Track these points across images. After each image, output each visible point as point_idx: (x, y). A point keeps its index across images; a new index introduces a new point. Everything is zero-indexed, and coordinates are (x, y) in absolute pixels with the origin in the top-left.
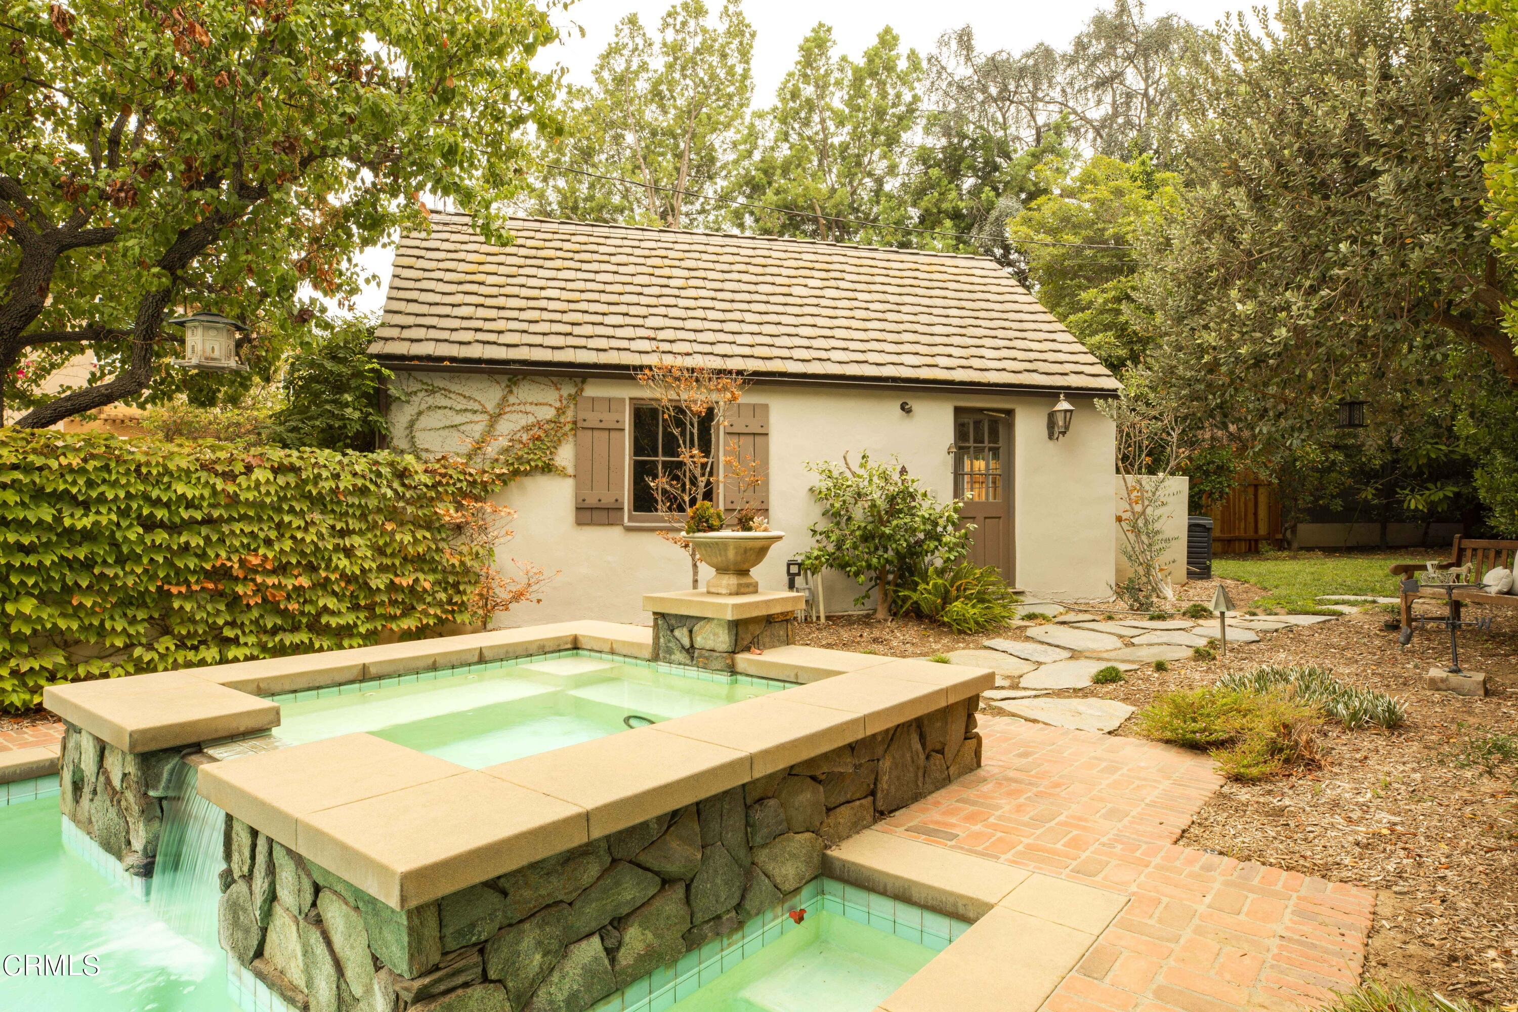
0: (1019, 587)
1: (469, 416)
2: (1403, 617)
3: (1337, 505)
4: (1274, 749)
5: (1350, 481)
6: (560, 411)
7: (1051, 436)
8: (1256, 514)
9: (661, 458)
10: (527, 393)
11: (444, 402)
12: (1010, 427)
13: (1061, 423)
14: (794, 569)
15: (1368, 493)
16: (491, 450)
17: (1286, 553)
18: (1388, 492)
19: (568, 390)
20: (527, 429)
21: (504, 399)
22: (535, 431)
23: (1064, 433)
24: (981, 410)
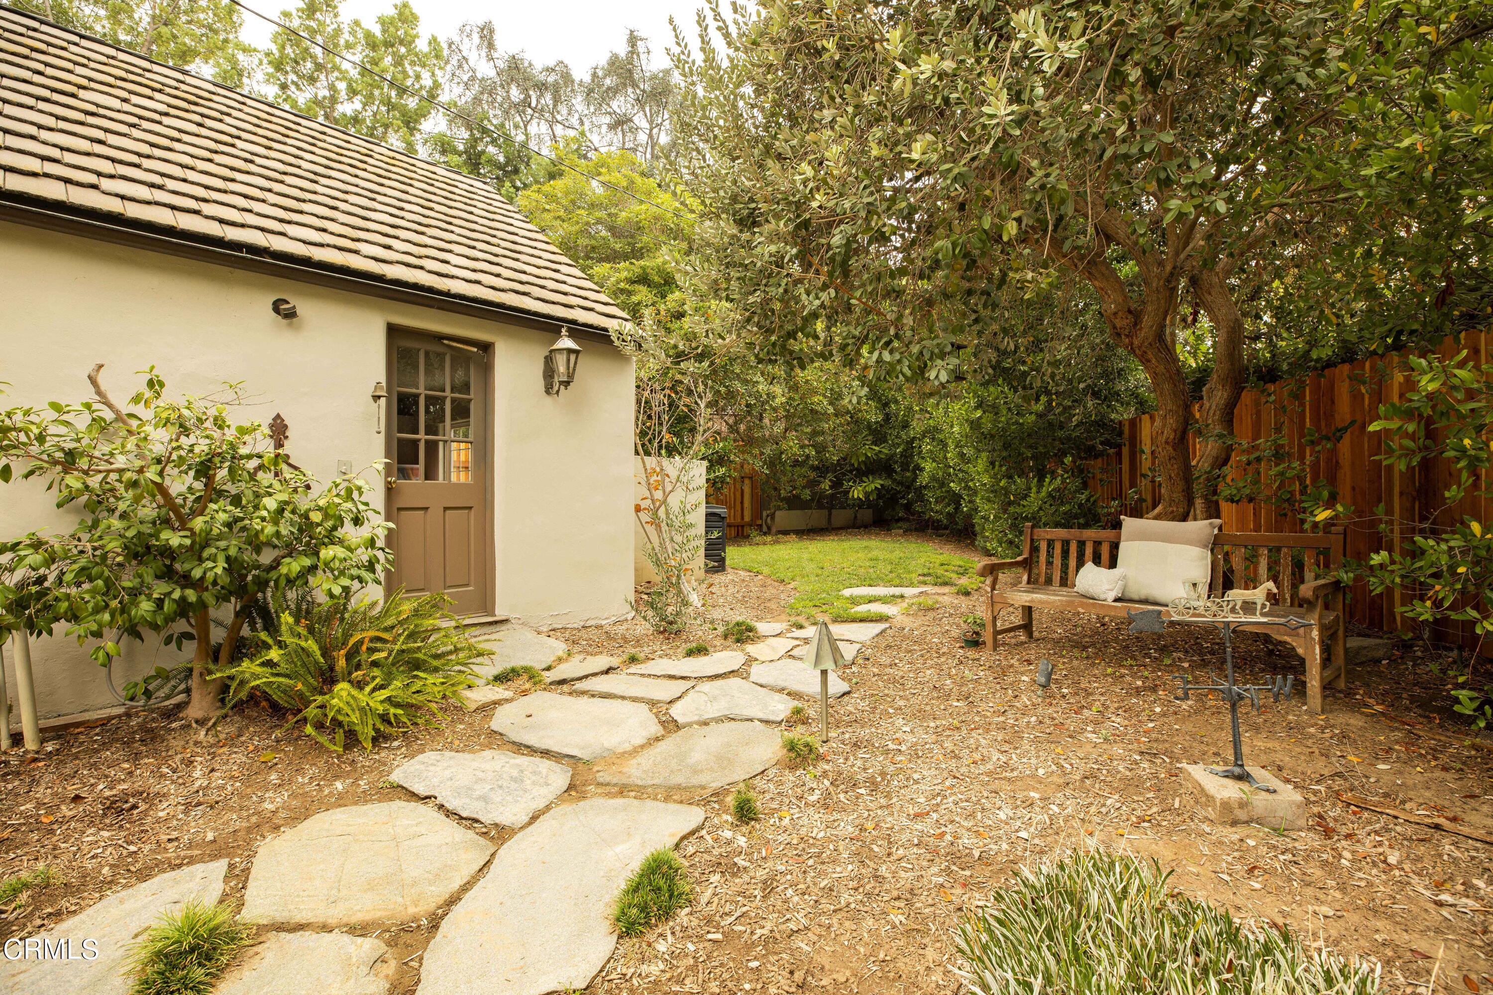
0: (500, 612)
3: (806, 494)
5: (814, 474)
7: (548, 390)
8: (742, 503)
12: (487, 369)
13: (562, 369)
15: (826, 485)
17: (769, 538)
18: (836, 484)
23: (567, 384)
24: (439, 338)
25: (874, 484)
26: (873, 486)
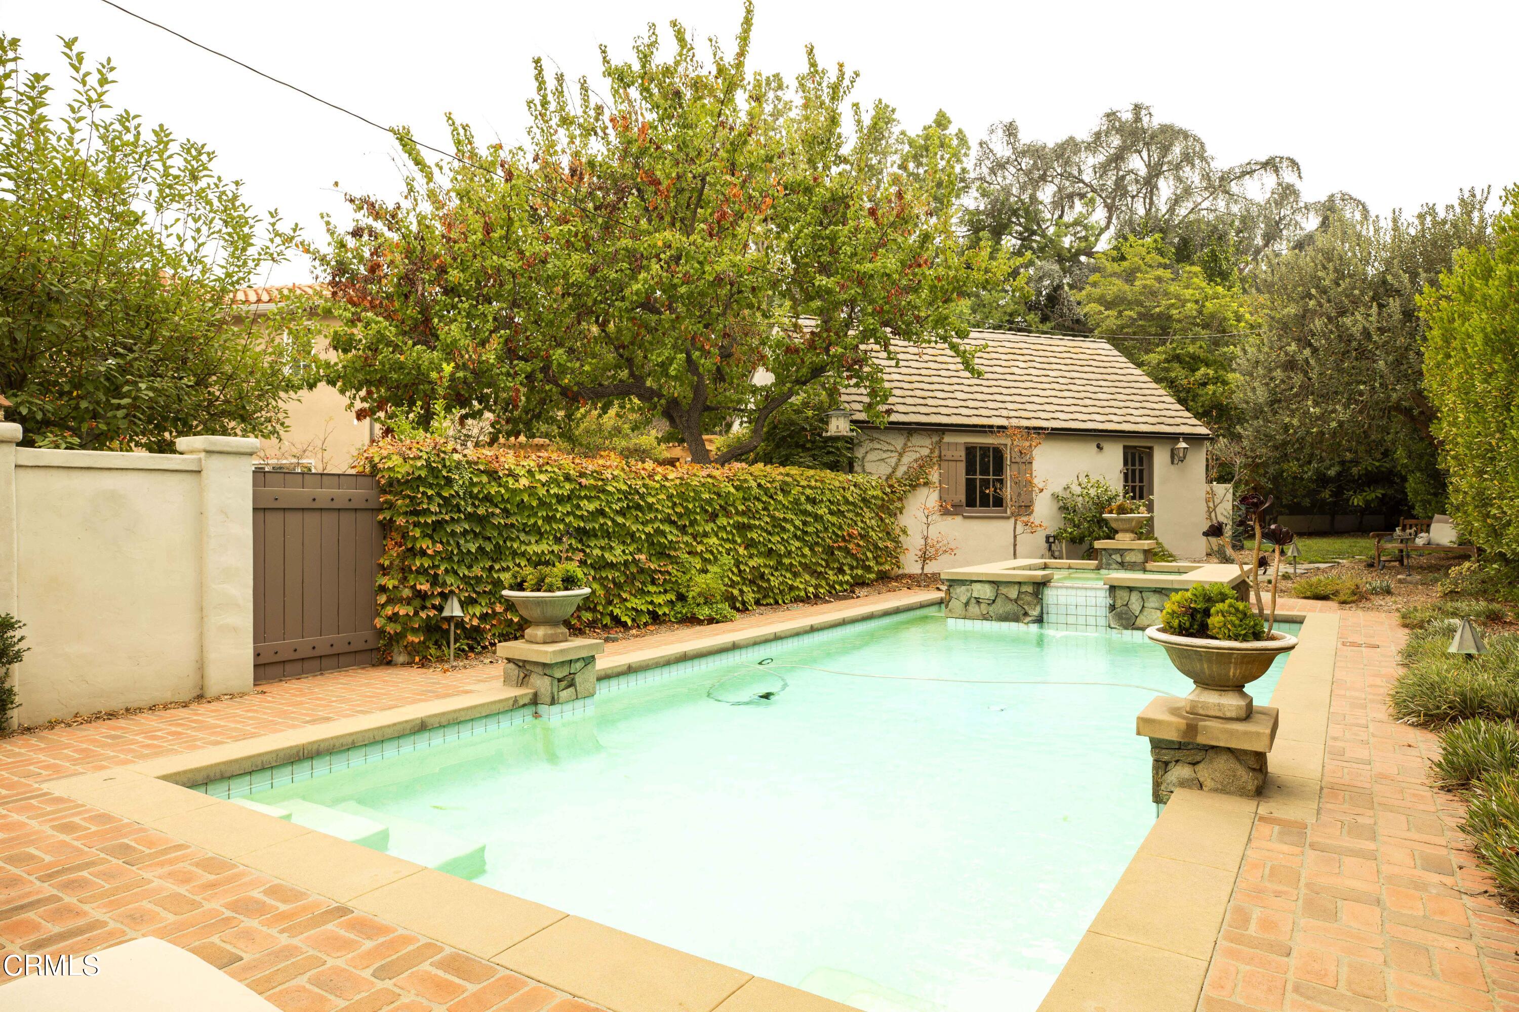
1: (889, 454)
2: (1376, 561)
4: (1354, 593)
5: (1313, 486)
6: (932, 451)
7: (1172, 463)
9: (979, 477)
10: (917, 440)
11: (878, 446)
12: (1150, 456)
13: (1179, 455)
14: (1051, 540)
15: (1326, 494)
16: (900, 473)
18: (1337, 494)
19: (935, 439)
20: (916, 461)
21: (905, 444)
22: (920, 462)
23: (1180, 461)
24: (1135, 447)
25: (1374, 494)
26: (1373, 495)
